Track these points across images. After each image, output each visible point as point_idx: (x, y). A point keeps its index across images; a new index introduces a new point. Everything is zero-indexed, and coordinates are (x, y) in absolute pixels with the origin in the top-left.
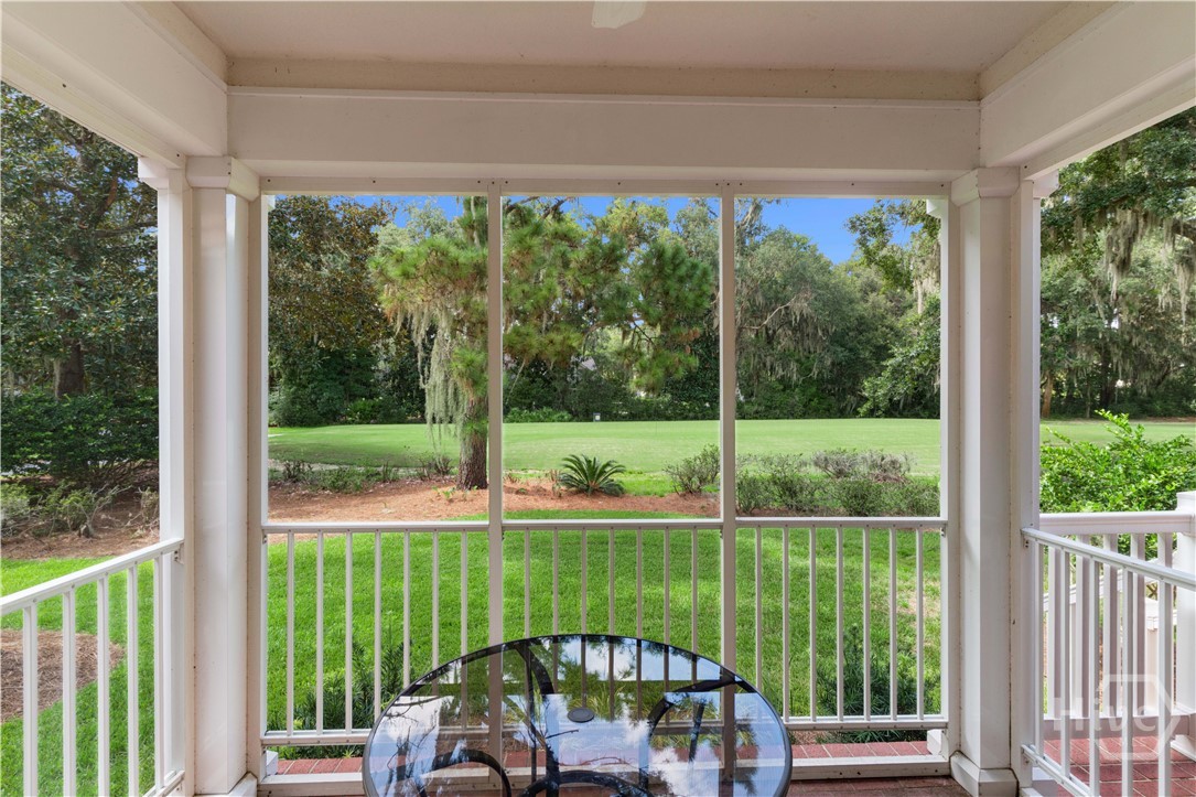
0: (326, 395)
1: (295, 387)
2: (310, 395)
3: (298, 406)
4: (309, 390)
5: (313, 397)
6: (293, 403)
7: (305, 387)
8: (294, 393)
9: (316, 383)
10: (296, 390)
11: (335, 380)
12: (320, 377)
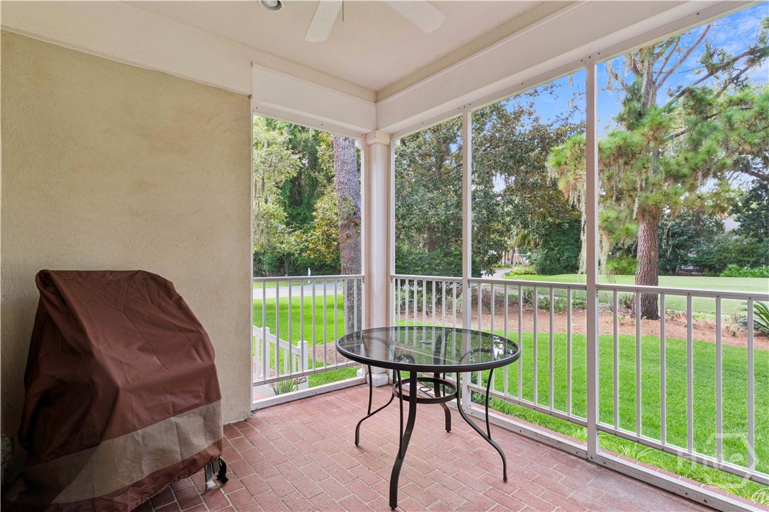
0: (566, 254)
1: (546, 250)
2: (556, 255)
3: (548, 262)
4: (555, 252)
5: (558, 256)
6: (545, 260)
7: (553, 250)
8: (546, 254)
9: (559, 247)
10: (548, 252)
11: (573, 245)
12: (562, 243)
